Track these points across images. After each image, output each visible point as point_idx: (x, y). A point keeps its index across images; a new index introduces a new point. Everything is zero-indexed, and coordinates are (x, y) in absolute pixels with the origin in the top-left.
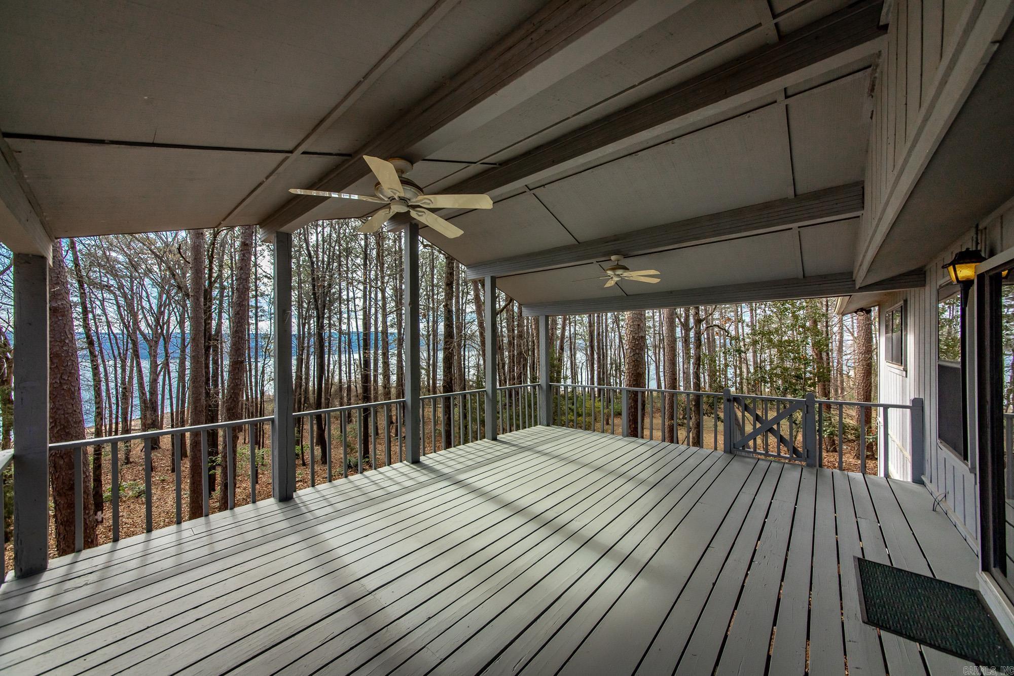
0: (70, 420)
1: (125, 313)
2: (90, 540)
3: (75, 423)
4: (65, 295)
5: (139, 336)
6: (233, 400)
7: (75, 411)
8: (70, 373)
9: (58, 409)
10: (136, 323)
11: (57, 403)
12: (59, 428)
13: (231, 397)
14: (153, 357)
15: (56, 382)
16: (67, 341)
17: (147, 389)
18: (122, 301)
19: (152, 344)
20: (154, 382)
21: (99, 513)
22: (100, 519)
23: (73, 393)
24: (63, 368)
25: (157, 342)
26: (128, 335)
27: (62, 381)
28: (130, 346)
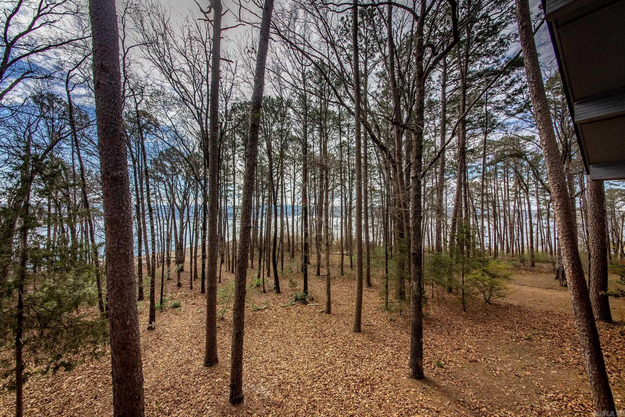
0: (125, 282)
1: (169, 195)
2: (137, 397)
3: (128, 285)
4: (124, 166)
5: (175, 207)
6: (244, 260)
7: (128, 274)
8: (126, 238)
9: (116, 272)
10: (174, 200)
11: (115, 266)
12: (116, 290)
13: (242, 258)
14: (182, 218)
15: (115, 247)
16: (124, 208)
17: (178, 236)
18: (168, 188)
19: (182, 211)
20: (182, 232)
21: (153, 322)
22: (153, 327)
23: (127, 257)
24: (120, 233)
25: (183, 210)
26: (170, 206)
27: (119, 246)
28: (171, 212)
